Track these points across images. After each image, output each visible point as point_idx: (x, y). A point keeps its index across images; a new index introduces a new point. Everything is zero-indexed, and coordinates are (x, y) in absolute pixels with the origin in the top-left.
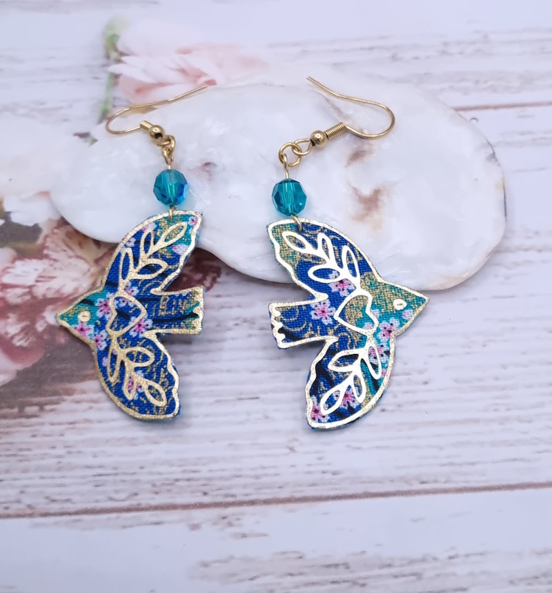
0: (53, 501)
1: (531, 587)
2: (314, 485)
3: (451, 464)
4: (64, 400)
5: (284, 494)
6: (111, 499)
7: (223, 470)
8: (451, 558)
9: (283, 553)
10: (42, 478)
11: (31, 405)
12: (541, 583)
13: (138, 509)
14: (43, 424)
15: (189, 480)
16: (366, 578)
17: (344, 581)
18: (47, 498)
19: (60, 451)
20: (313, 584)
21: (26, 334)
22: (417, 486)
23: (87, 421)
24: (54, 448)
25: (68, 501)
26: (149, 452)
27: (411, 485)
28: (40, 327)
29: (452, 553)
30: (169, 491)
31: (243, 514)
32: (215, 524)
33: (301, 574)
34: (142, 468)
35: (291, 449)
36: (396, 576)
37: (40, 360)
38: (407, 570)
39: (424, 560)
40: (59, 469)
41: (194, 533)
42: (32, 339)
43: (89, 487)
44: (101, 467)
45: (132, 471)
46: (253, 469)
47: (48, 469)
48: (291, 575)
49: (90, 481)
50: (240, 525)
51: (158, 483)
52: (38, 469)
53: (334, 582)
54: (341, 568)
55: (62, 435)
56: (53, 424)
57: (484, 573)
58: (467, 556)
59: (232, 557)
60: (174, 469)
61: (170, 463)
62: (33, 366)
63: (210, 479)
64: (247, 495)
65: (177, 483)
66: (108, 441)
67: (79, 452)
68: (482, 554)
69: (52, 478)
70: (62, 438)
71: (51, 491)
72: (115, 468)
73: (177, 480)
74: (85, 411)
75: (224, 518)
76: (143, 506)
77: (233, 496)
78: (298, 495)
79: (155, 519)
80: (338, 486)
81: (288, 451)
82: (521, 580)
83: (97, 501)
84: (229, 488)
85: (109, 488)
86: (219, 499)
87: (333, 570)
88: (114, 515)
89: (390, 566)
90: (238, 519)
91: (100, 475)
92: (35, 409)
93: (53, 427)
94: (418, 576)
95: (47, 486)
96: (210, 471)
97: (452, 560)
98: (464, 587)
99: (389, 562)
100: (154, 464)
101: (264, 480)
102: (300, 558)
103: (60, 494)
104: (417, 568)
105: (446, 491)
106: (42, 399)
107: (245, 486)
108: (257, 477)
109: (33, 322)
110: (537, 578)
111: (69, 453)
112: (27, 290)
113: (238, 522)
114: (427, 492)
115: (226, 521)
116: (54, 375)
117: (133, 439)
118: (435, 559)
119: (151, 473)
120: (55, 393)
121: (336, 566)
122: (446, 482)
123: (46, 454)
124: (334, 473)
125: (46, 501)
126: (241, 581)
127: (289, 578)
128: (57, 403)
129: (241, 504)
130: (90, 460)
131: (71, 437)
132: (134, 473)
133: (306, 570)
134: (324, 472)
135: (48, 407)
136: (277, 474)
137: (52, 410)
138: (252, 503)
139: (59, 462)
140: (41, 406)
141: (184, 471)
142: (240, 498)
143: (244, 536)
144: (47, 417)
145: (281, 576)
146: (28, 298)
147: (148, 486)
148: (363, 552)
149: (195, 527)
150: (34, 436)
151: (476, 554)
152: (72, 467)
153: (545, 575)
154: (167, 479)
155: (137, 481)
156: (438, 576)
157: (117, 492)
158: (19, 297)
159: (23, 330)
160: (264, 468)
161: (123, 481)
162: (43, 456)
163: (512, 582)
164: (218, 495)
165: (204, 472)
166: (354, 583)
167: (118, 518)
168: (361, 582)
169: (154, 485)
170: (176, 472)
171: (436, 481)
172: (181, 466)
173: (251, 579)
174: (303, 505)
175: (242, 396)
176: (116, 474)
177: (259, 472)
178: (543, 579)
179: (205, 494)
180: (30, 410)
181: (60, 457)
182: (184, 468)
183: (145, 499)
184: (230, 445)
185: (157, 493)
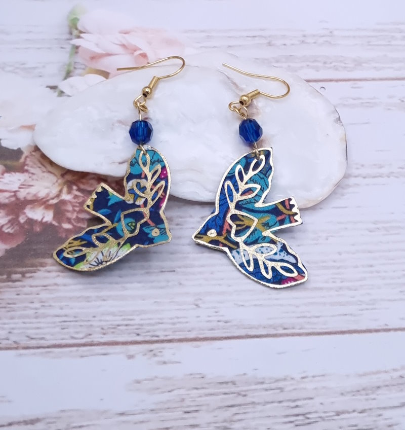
0: (32, 339)
1: (354, 397)
2: (212, 329)
3: (304, 317)
4: (39, 270)
5: (192, 335)
6: (73, 338)
7: (150, 319)
8: (303, 378)
9: (191, 374)
10: (24, 323)
11: (16, 273)
12: (361, 395)
13: (91, 344)
14: (24, 286)
15: (127, 325)
16: (247, 391)
17: (232, 393)
18: (28, 336)
19: (37, 305)
20: (211, 395)
21: (12, 225)
22: (281, 331)
23: (56, 284)
24: (32, 302)
25: (42, 339)
26: (99, 306)
27: (277, 330)
28: (22, 220)
29: (303, 375)
30: (113, 332)
31: (163, 348)
32: (145, 355)
33: (203, 388)
34: (94, 317)
35: (197, 306)
36: (267, 390)
37: (22, 242)
38: (274, 386)
39: (285, 379)
40: (36, 317)
41: (131, 360)
42: (16, 228)
43: (58, 329)
44: (66, 316)
45: (87, 319)
46: (171, 319)
47: (28, 317)
48: (197, 389)
49: (58, 326)
50: (162, 356)
51: (105, 328)
52: (21, 317)
53: (225, 394)
54: (230, 384)
55: (38, 294)
56: (31, 286)
57: (324, 388)
58: (314, 377)
59: (156, 377)
60: (117, 318)
61: (113, 314)
62: (17, 246)
63: (142, 325)
64: (166, 336)
65: (119, 328)
66: (71, 298)
67: (50, 306)
68: (323, 376)
69: (30, 323)
70: (37, 296)
71: (31, 332)
72: (75, 317)
73: (119, 325)
74: (54, 278)
75: (151, 351)
76: (95, 343)
77: (157, 336)
78: (201, 336)
79: (103, 351)
80: (228, 331)
81: (195, 307)
82: (348, 392)
83: (63, 339)
84: (154, 331)
85: (71, 330)
86: (148, 338)
87: (224, 385)
88: (74, 349)
89: (262, 383)
90: (160, 352)
91: (65, 322)
92: (18, 276)
93: (31, 288)
94: (281, 389)
95: (28, 329)
96: (142, 319)
97: (304, 380)
98: (311, 396)
99: (262, 380)
100: (103, 314)
101: (178, 326)
102: (203, 377)
103: (37, 334)
104: (281, 384)
105: (300, 335)
106: (24, 269)
107: (165, 330)
108: (174, 324)
109: (18, 216)
110: (359, 391)
111: (43, 306)
112: (13, 194)
113: (159, 354)
114: (287, 335)
115: (152, 353)
116: (32, 253)
117: (88, 297)
118: (292, 379)
119: (101, 321)
120: (33, 265)
121: (227, 383)
122: (300, 329)
123: (26, 307)
124: (226, 322)
125: (27, 339)
126: (163, 392)
127: (195, 391)
128: (35, 272)
129: (163, 341)
130: (58, 312)
131: (44, 295)
132: (89, 321)
133: (206, 386)
134: (219, 321)
135: (28, 275)
136: (187, 322)
137: (31, 277)
138: (170, 341)
139: (36, 313)
140: (23, 274)
141: (124, 320)
142: (162, 338)
143: (165, 363)
144: (27, 282)
145: (189, 390)
146: (13, 199)
147: (98, 329)
148: (245, 374)
149: (131, 357)
150: (18, 294)
151: (319, 376)
152: (45, 316)
153: (364, 389)
154: (112, 325)
155: (91, 326)
156: (295, 389)
157: (77, 333)
158: (7, 198)
159: (9, 221)
160: (178, 318)
161: (81, 326)
162: (25, 308)
163: (342, 394)
164: (146, 336)
165: (137, 320)
166: (239, 394)
167: (77, 350)
168: (244, 393)
169: (102, 329)
170: (118, 320)
171: (293, 328)
172: (121, 316)
173: (169, 392)
174: (205, 343)
175: (163, 270)
176: (76, 321)
177: (176, 320)
178: (363, 392)
179: (138, 335)
180: (15, 276)
181: (36, 309)
182: (123, 317)
183: (97, 338)
184: (155, 302)
185: (104, 334)
